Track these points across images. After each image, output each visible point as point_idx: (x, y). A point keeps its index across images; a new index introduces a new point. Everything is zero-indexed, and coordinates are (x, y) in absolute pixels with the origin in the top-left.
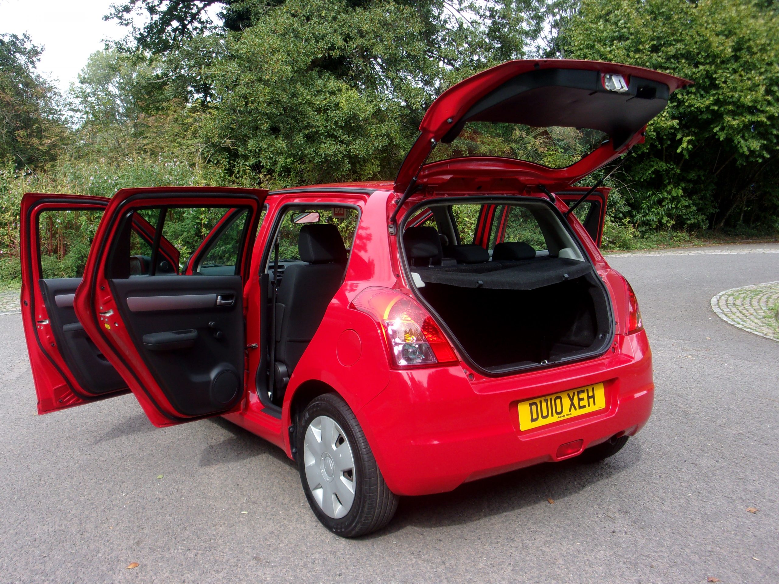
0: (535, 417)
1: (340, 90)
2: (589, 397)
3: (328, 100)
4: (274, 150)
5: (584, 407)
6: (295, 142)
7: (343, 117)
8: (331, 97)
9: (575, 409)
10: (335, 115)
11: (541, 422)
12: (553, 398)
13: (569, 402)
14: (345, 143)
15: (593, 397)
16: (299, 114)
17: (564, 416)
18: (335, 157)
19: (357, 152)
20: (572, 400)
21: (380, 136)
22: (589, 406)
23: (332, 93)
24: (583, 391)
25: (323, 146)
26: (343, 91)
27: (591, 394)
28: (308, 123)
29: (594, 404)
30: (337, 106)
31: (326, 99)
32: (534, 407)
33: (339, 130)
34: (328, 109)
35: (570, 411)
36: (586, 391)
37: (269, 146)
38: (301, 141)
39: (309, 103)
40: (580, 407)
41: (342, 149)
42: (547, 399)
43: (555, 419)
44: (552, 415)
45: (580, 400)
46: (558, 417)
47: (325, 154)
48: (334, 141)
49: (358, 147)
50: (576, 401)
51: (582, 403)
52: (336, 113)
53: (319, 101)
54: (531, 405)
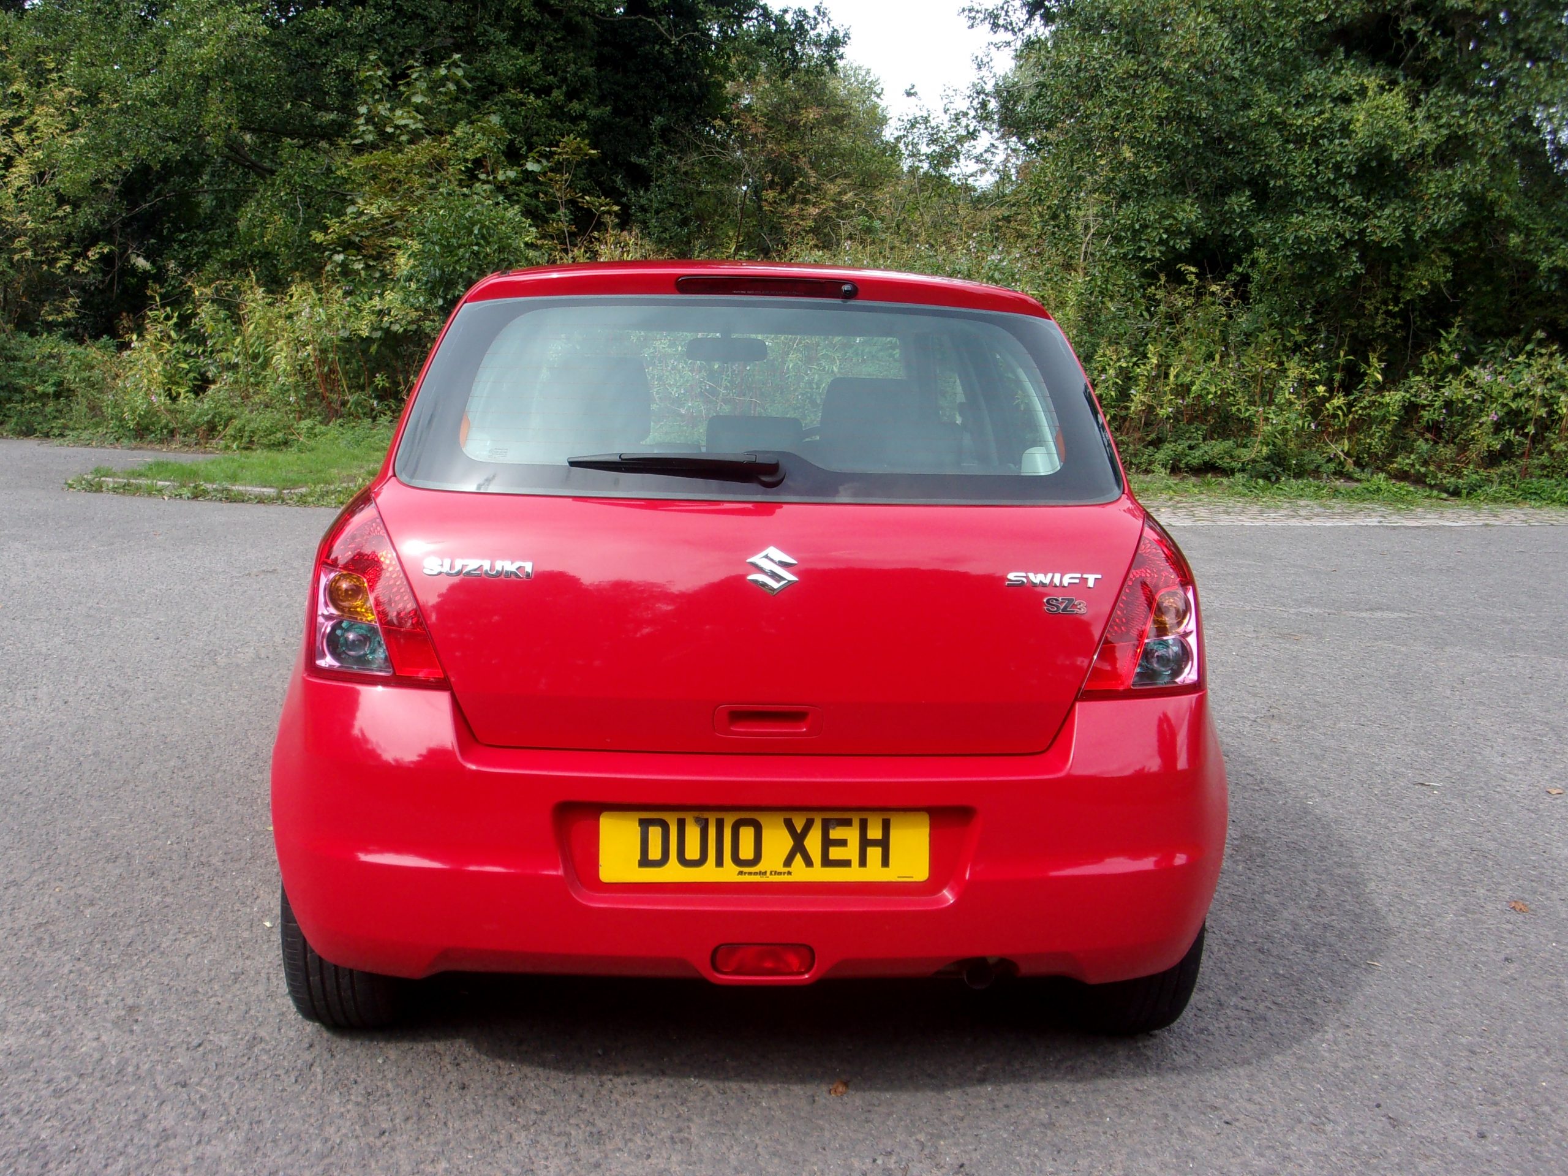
0: (655, 853)
1: (1362, 91)
2: (865, 843)
3: (1327, 115)
4: (1171, 225)
5: (846, 863)
6: (1226, 207)
7: (1355, 154)
8: (1336, 110)
9: (809, 862)
10: (1338, 149)
11: (673, 873)
12: (729, 821)
13: (788, 843)
14: (1354, 215)
15: (884, 844)
16: (1248, 148)
17: (760, 873)
18: (1322, 244)
19: (1381, 235)
20: (799, 839)
21: (1446, 196)
22: (863, 862)
23: (1345, 99)
24: (848, 823)
25: (1296, 219)
26: (1370, 93)
27: (874, 833)
28: (1269, 167)
29: (885, 862)
30: (1346, 130)
31: (1322, 112)
32: (655, 833)
33: (1343, 185)
34: (1323, 136)
35: (788, 862)
36: (856, 823)
37: (1163, 216)
38: (1241, 206)
39: (1278, 123)
40: (827, 862)
41: (1342, 226)
42: (707, 821)
43: (730, 873)
44: (719, 862)
45: (827, 843)
46: (741, 873)
47: (1296, 237)
48: (1329, 209)
49: (1385, 223)
50: (813, 843)
51: (835, 853)
52: (1341, 144)
53: (1304, 119)
54: (645, 824)
